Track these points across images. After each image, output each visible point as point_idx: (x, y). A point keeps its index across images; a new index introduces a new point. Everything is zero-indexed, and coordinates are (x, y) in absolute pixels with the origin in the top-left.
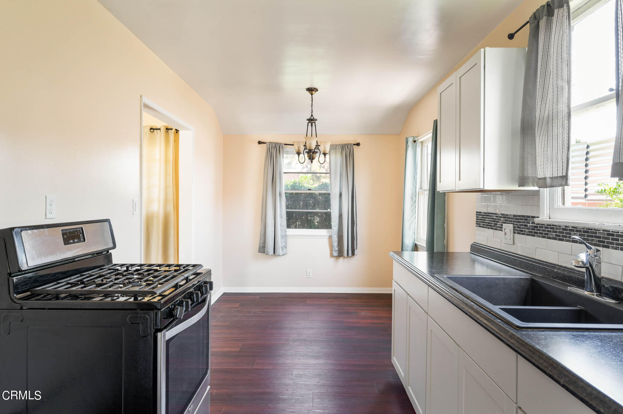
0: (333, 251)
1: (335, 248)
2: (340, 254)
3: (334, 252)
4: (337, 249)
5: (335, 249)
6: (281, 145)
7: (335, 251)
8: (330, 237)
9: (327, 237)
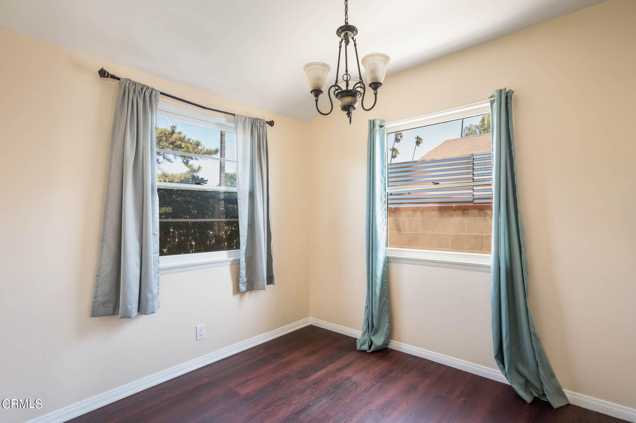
0: (241, 284)
1: (243, 278)
2: (251, 286)
3: (241, 286)
4: (245, 280)
5: (243, 280)
6: (154, 93)
7: (243, 283)
8: (236, 263)
9: (229, 263)
